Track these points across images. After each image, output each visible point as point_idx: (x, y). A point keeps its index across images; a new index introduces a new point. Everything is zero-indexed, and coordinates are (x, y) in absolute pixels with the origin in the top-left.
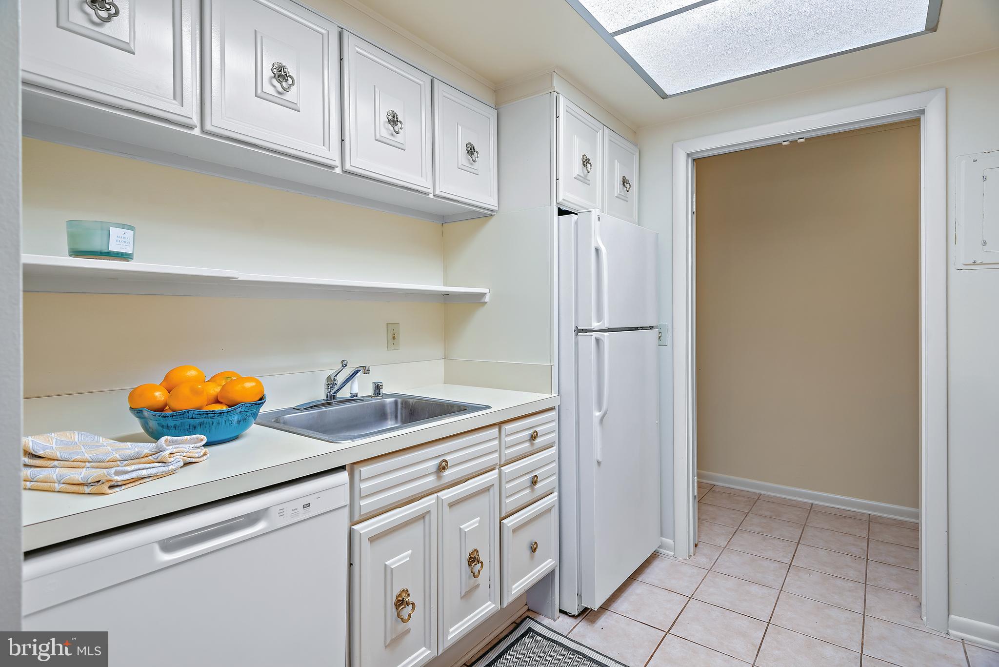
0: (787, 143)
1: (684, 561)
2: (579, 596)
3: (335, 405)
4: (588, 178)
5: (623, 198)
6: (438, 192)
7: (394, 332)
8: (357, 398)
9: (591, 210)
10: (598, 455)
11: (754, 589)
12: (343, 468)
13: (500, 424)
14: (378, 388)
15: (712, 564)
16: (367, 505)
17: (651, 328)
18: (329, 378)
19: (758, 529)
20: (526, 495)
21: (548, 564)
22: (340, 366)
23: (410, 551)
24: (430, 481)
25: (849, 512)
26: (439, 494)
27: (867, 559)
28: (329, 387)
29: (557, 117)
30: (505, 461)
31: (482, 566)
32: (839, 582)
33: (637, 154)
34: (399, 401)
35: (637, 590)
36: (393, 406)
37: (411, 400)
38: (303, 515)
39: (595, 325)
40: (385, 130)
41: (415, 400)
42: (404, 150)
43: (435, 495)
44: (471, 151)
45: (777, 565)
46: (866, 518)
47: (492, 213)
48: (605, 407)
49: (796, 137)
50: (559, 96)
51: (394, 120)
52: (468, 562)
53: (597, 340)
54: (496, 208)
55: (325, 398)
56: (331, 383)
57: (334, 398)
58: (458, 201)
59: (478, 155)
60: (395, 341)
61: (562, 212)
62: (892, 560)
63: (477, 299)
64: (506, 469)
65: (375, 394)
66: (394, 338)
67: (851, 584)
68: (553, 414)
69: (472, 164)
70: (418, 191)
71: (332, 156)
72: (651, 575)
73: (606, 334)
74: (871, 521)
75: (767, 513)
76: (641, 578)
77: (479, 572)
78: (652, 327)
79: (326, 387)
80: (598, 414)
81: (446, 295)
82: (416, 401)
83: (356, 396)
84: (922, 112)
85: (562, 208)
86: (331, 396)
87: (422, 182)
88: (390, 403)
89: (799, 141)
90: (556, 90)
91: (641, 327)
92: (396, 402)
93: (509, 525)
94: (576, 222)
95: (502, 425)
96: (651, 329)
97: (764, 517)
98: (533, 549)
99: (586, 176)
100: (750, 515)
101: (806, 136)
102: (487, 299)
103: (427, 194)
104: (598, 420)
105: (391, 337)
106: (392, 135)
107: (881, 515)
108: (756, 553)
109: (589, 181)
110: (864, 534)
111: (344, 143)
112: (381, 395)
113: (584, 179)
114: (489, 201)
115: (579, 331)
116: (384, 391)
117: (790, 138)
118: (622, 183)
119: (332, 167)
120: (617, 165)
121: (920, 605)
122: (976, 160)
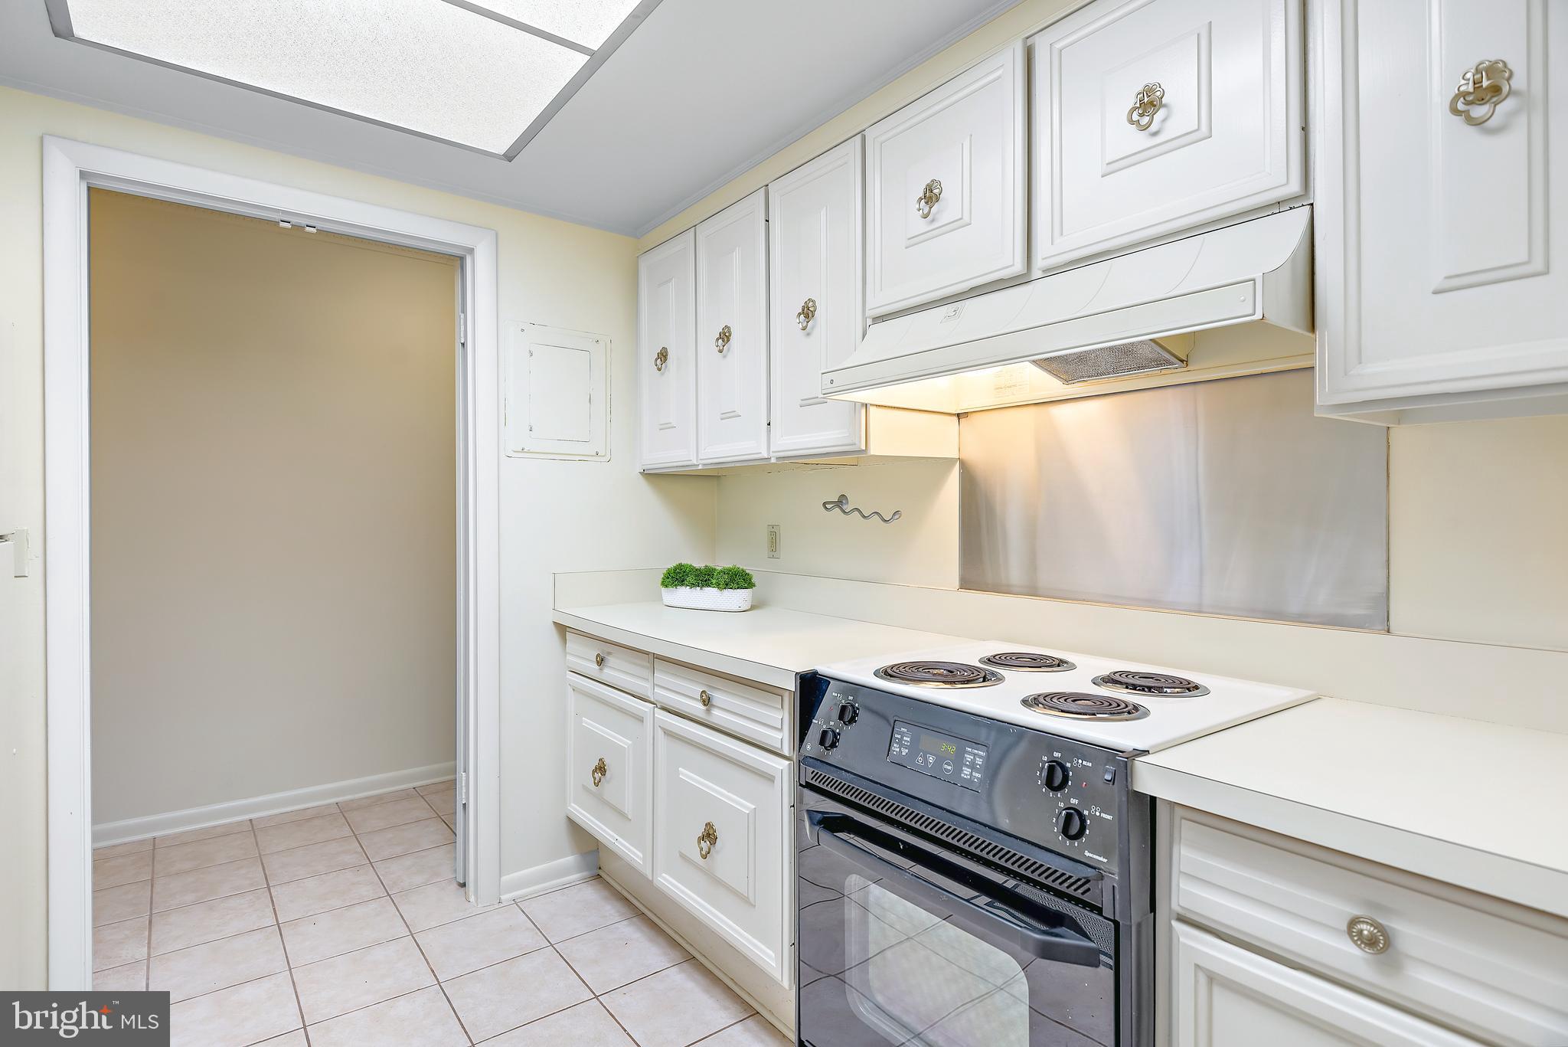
19: (188, 898)
25: (310, 812)
27: (371, 863)
32: (359, 910)
45: (255, 936)
46: (335, 810)
49: (303, 222)
62: (399, 850)
67: (372, 905)
74: (343, 811)
75: (185, 866)
84: (472, 251)
97: (185, 873)
100: (157, 882)
101: (320, 225)
108: (210, 938)
117: (294, 221)
121: (463, 885)
122: (523, 330)
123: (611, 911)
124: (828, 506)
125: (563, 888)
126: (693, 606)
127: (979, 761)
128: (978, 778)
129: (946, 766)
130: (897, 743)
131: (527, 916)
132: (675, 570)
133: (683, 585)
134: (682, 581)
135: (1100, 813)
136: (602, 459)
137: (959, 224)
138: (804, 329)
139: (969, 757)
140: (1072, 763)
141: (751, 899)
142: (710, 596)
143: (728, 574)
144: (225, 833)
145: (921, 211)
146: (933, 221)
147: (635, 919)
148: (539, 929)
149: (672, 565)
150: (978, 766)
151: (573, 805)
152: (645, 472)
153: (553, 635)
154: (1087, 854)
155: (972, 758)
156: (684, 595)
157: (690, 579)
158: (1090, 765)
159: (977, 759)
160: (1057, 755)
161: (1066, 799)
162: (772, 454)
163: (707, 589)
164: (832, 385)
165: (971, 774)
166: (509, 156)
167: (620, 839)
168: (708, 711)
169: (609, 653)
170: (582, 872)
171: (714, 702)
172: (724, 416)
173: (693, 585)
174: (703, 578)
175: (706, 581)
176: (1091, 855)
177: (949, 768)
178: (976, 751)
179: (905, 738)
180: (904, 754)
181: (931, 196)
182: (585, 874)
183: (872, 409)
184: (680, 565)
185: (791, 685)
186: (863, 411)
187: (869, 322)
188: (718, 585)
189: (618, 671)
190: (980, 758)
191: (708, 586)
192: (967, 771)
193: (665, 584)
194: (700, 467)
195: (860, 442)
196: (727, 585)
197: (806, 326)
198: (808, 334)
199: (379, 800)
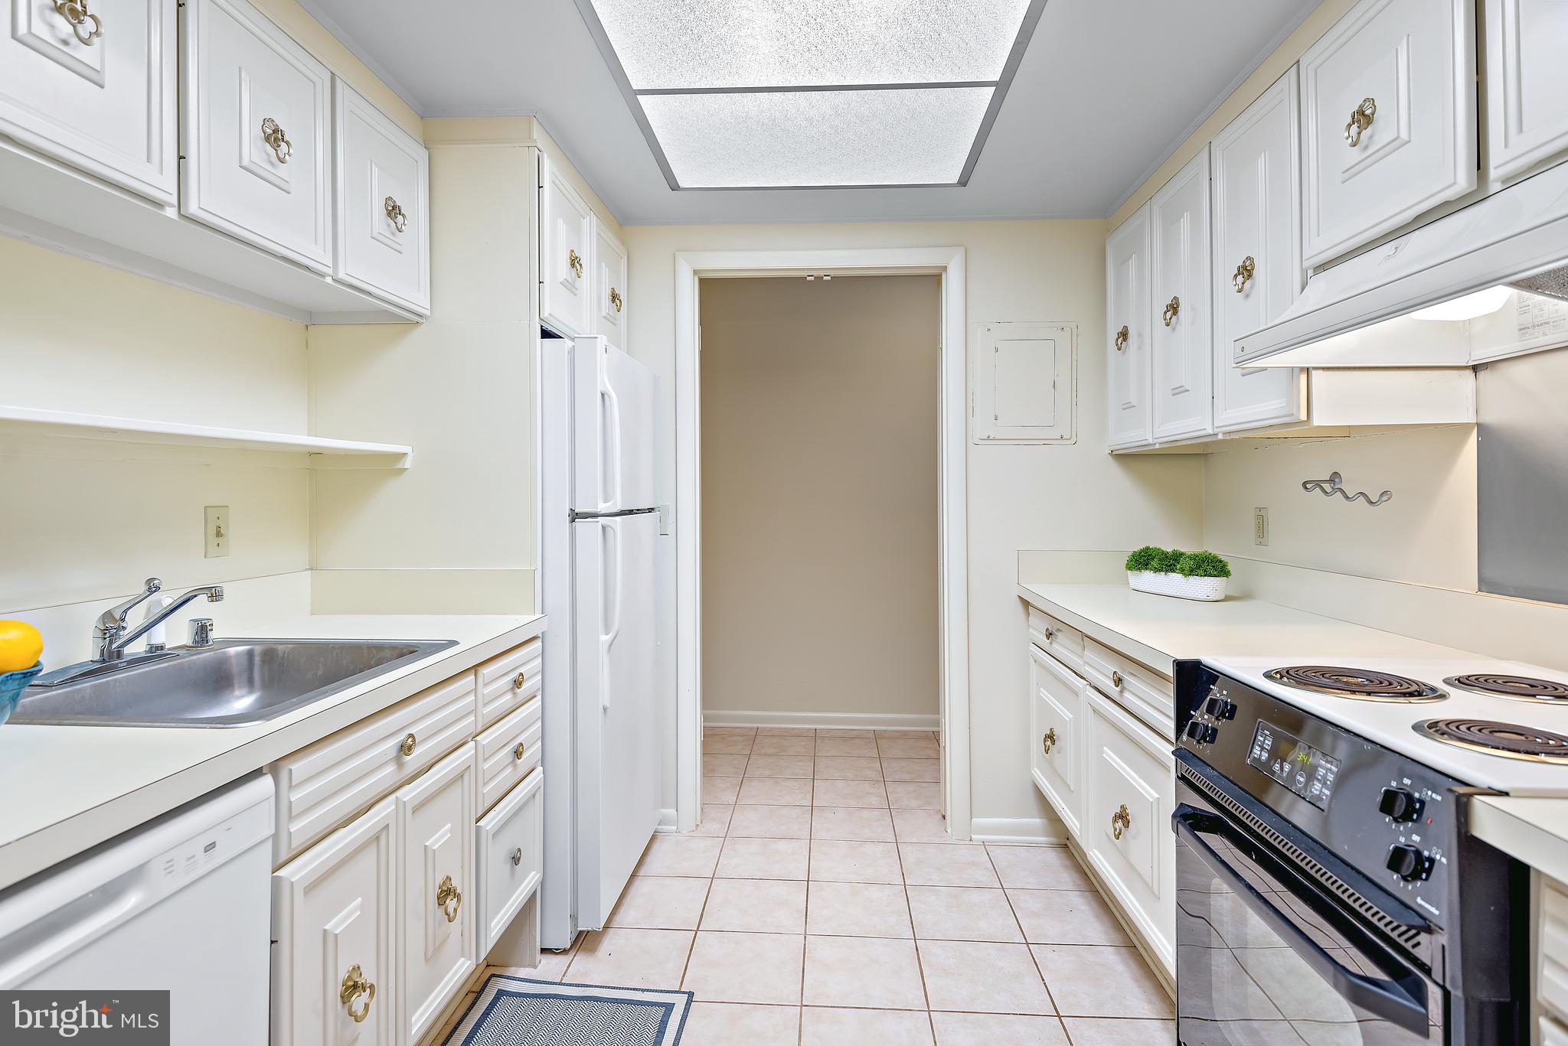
0: (829, 278)
1: (691, 834)
2: (574, 918)
3: (124, 669)
4: (576, 285)
5: (611, 319)
6: (341, 275)
7: (220, 523)
8: (164, 652)
9: (597, 336)
10: (605, 699)
11: (782, 845)
12: (257, 773)
13: (476, 668)
14: (202, 631)
15: (726, 829)
16: (300, 828)
17: (651, 510)
18: (108, 615)
19: (767, 772)
20: (508, 776)
21: (530, 881)
22: (142, 589)
23: (360, 899)
24: (388, 774)
25: (854, 732)
26: (399, 793)
27: (884, 781)
28: (108, 635)
29: (539, 187)
30: (483, 726)
31: (459, 900)
32: (865, 814)
33: (626, 257)
34: (258, 649)
35: (641, 887)
36: (245, 662)
37: (280, 648)
38: (205, 864)
39: (603, 507)
40: (256, 151)
41: (291, 646)
42: (289, 193)
43: (393, 797)
44: (393, 211)
45: (798, 810)
46: (872, 735)
47: (416, 318)
48: (616, 626)
49: (822, 274)
50: (543, 156)
51: (274, 137)
52: (438, 899)
53: (604, 528)
54: (428, 313)
55: (97, 657)
56: (110, 626)
57: (119, 655)
58: (369, 294)
59: (406, 222)
60: (220, 540)
61: (546, 334)
62: (907, 777)
63: (388, 465)
64: (484, 739)
65: (195, 641)
66: (219, 534)
67: (876, 812)
68: (538, 644)
69: (393, 234)
70: (308, 268)
71: (162, 183)
72: (657, 862)
73: (618, 519)
74: (877, 737)
75: (771, 751)
76: (642, 873)
77: (455, 910)
78: (653, 509)
79: (100, 634)
80: (605, 638)
81: (315, 454)
82: (293, 648)
83: (162, 648)
84: (945, 268)
85: (547, 327)
86: (111, 653)
87: (317, 255)
88: (238, 654)
89: (825, 278)
90: (539, 146)
91: (638, 510)
92: (250, 654)
93: (488, 828)
94: (572, 352)
95: (479, 668)
96: (649, 512)
97: (770, 755)
98: (516, 860)
99: (574, 281)
100: (752, 757)
101: (832, 273)
102: (408, 463)
103: (323, 275)
104: (606, 647)
105: (212, 531)
106: (272, 164)
107: (884, 728)
108: (772, 802)
109: (576, 289)
110: (875, 753)
111: (186, 164)
112: (211, 643)
113: (570, 287)
114: (417, 299)
115: (575, 516)
116: (214, 635)
117: (816, 274)
118: (611, 298)
119: (159, 205)
120: (605, 270)
121: (944, 817)
122: (988, 330)
123: (1067, 878)
124: (1308, 486)
125: (1029, 846)
126: (1154, 591)
127: (1331, 777)
128: (1327, 796)
129: (1298, 777)
130: (1259, 746)
131: (990, 858)
132: (1140, 553)
133: (1147, 569)
134: (1147, 565)
135: (1441, 856)
136: (1067, 442)
137: (1397, 144)
138: (1240, 291)
139: (1322, 771)
140: (1420, 793)
141: (1156, 890)
142: (1174, 582)
143: (1195, 559)
144: (798, 735)
145: (1350, 140)
146: (1366, 148)
147: (1087, 893)
148: (996, 872)
149: (1138, 547)
150: (1328, 782)
151: (1035, 769)
152: (1113, 453)
153: (1019, 607)
154: (1419, 900)
155: (1324, 772)
156: (1148, 579)
157: (1155, 563)
158: (1439, 798)
159: (1329, 774)
160: (1407, 781)
161: (1410, 833)
162: (1216, 431)
163: (1172, 575)
164: (1243, 353)
165: (1321, 791)
166: (963, 182)
167: (1066, 809)
168: (1121, 692)
169: (1058, 630)
170: (1046, 837)
171: (1125, 684)
172: (1174, 391)
173: (1156, 570)
174: (1169, 563)
175: (1170, 566)
176: (1423, 903)
177: (1302, 780)
178: (1329, 766)
179: (1266, 742)
180: (1263, 758)
181: (1363, 118)
182: (1053, 840)
183: (1314, 373)
184: (1148, 548)
185: (1170, 671)
186: (1303, 377)
187: (1310, 273)
188: (1182, 571)
189: (1062, 647)
190: (1332, 774)
191: (1173, 571)
192: (1317, 786)
193: (1129, 568)
194: (1157, 446)
195: (1299, 411)
196: (1192, 571)
197: (1242, 287)
198: (1247, 296)
199: (904, 735)
